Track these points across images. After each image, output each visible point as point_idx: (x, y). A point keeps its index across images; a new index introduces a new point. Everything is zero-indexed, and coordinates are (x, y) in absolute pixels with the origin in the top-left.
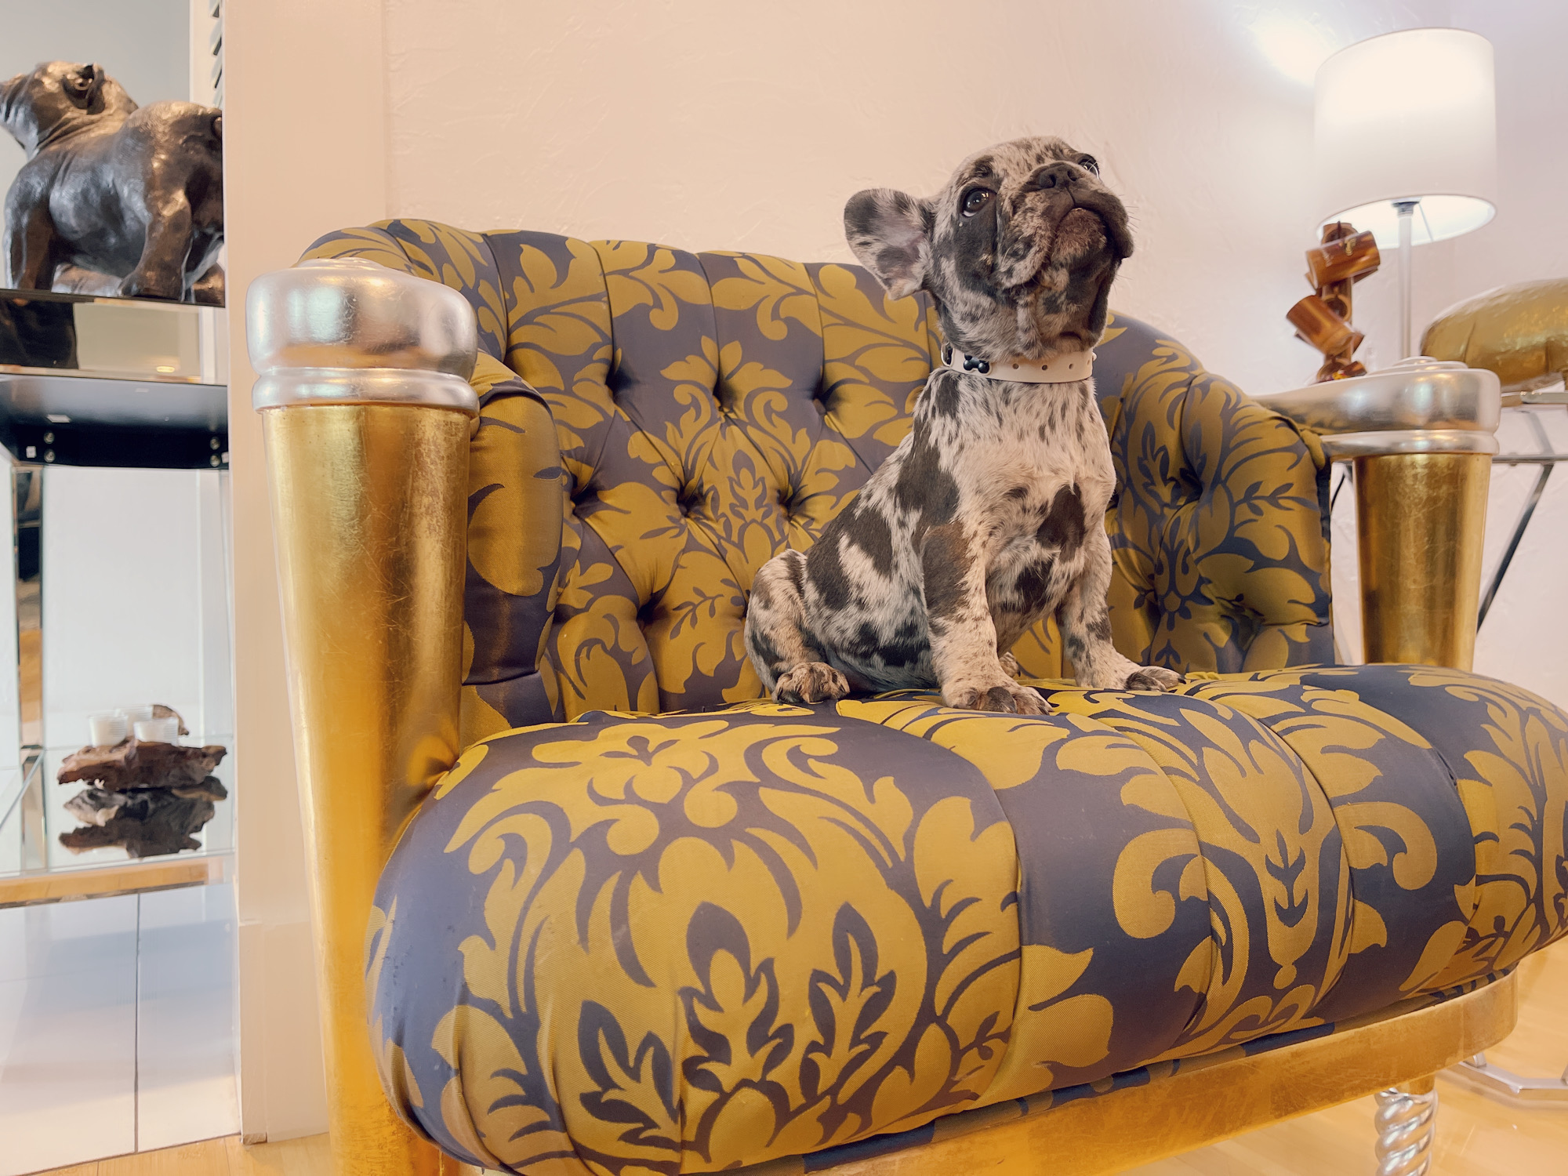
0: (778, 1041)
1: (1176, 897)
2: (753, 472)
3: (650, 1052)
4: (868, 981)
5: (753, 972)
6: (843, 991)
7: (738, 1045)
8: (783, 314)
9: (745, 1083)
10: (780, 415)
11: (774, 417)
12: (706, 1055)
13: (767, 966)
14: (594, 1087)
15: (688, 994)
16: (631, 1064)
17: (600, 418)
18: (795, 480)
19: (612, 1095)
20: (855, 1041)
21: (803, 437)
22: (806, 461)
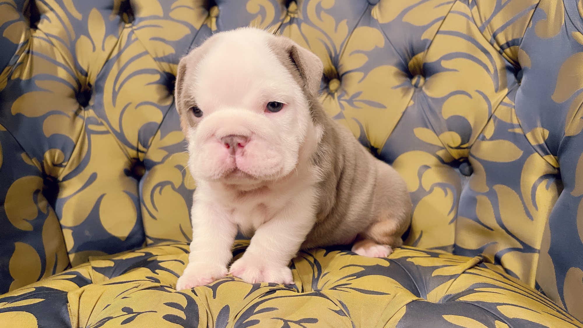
10: (328, 11)
11: (323, 14)
17: (187, 31)
18: (335, 61)
21: (344, 26)
22: (344, 45)
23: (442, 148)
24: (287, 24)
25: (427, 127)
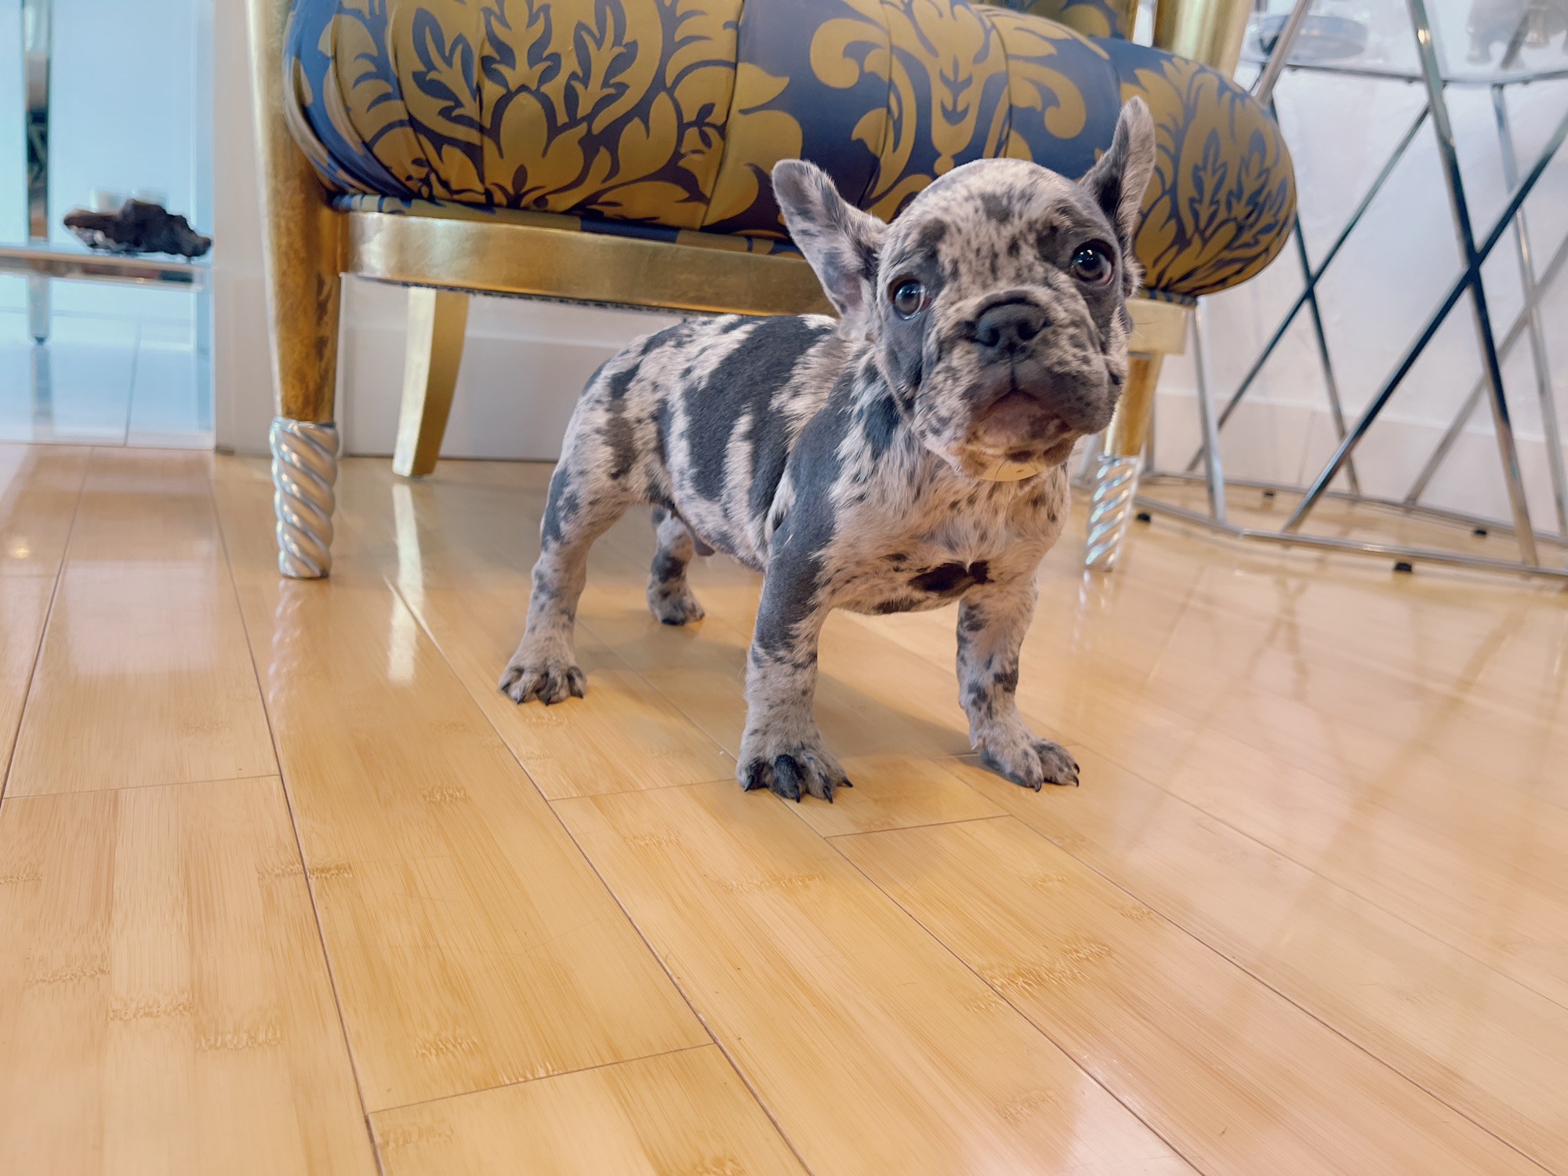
0: (549, 63)
1: (861, 67)
3: (460, 48)
4: (617, 41)
5: (535, 10)
6: (599, 43)
7: (521, 58)
9: (523, 88)
12: (498, 58)
13: (546, 9)
14: (421, 68)
15: (487, 12)
16: (447, 53)
19: (432, 75)
20: (605, 84)
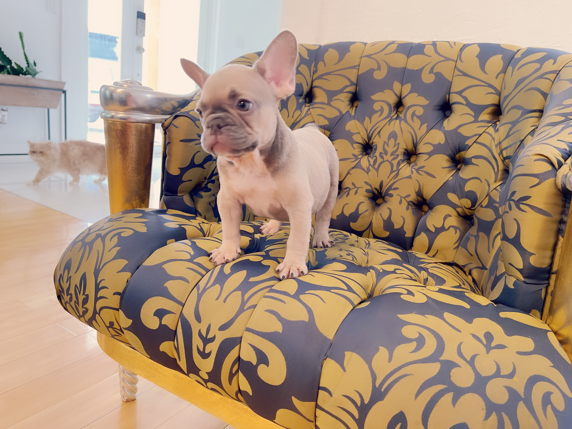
0: (70, 296)
2: (396, 140)
4: (84, 294)
6: (80, 293)
8: (435, 71)
9: (67, 302)
10: (418, 117)
11: (415, 118)
12: (62, 291)
13: (70, 277)
17: (338, 114)
20: (83, 307)
21: (425, 127)
22: (422, 138)
23: (460, 207)
24: (394, 119)
25: (455, 194)
